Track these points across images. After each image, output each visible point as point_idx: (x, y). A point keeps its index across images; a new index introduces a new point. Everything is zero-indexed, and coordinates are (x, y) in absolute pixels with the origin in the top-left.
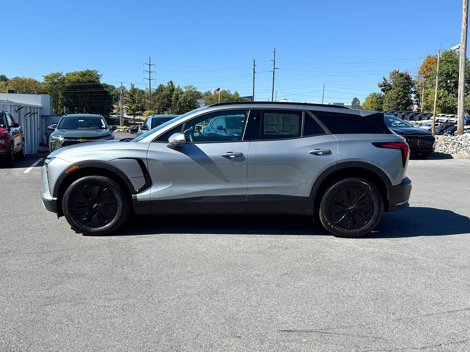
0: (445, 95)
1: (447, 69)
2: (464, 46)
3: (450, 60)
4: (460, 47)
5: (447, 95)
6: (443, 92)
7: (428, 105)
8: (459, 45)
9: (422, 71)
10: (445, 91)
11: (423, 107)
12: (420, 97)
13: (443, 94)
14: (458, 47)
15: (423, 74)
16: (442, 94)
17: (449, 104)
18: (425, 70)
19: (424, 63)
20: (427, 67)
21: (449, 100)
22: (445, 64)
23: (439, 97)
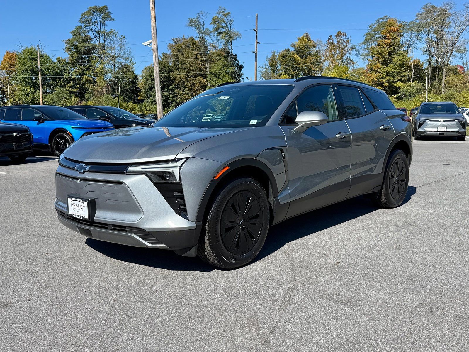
0: (32, 91)
1: (31, 66)
2: (155, 43)
3: (33, 57)
4: (151, 42)
5: (34, 91)
6: (30, 88)
7: (15, 102)
8: (150, 41)
9: (4, 66)
10: (31, 87)
11: (10, 104)
12: (5, 93)
13: (31, 90)
14: (150, 43)
15: (6, 70)
16: (29, 91)
17: (38, 101)
18: (7, 66)
19: (4, 58)
20: (8, 63)
21: (37, 97)
22: (28, 60)
23: (27, 93)
